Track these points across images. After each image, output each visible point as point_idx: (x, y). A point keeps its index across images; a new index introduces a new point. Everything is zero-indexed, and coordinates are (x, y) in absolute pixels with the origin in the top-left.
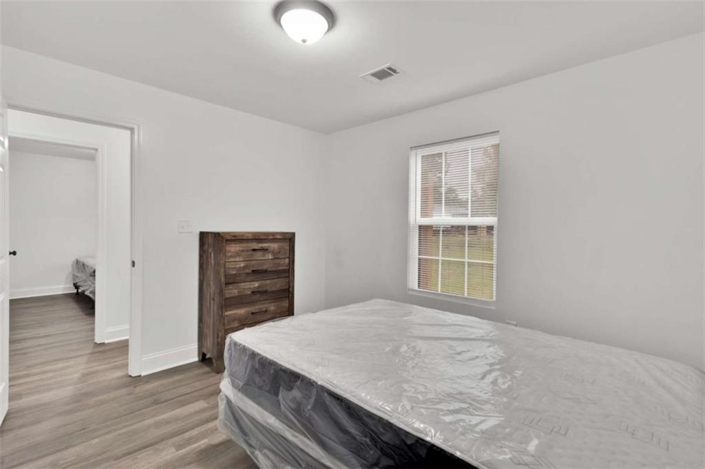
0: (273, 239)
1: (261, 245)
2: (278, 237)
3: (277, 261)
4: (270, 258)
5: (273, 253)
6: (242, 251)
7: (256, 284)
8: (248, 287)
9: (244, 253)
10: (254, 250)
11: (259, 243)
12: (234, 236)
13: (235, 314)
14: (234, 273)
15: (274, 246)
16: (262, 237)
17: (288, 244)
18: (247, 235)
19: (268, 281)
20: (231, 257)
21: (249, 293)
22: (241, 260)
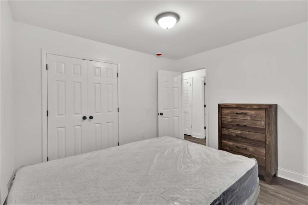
0: (251, 108)
1: (241, 111)
2: (255, 107)
3: (254, 122)
4: (249, 119)
5: (251, 116)
6: (230, 113)
7: (239, 132)
8: (234, 132)
9: (231, 114)
10: (237, 113)
11: (240, 110)
12: (226, 106)
13: (227, 143)
14: (226, 123)
15: (253, 112)
16: (242, 107)
17: (264, 112)
18: (232, 105)
19: (247, 132)
20: (224, 115)
21: (235, 135)
22: (229, 117)
